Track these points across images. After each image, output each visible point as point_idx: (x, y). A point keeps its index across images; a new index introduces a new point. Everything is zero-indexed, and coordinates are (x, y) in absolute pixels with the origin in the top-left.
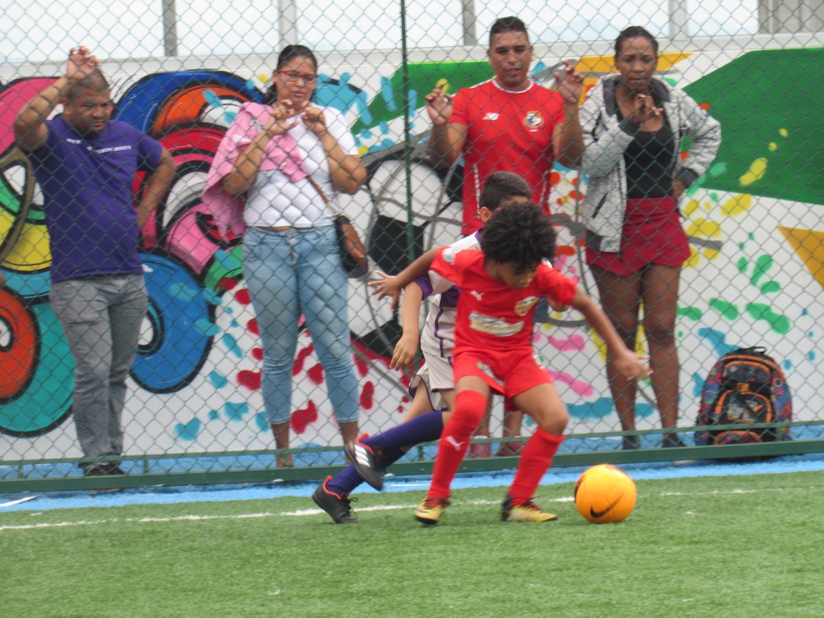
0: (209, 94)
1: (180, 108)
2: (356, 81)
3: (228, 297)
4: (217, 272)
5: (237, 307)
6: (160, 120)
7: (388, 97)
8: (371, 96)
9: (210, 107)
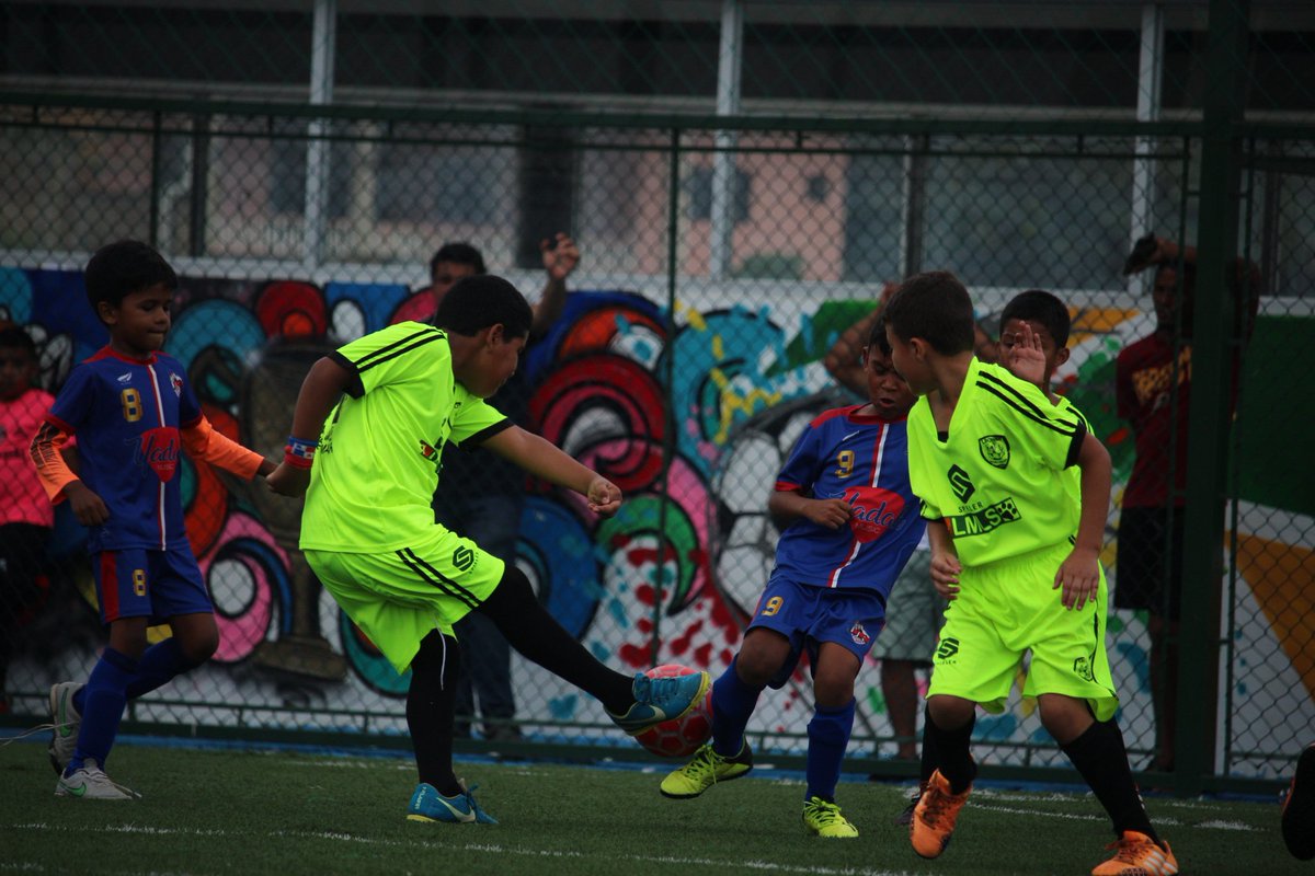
0: (620, 320)
1: (591, 333)
2: (778, 319)
3: (620, 557)
4: (612, 527)
5: (628, 569)
6: (567, 346)
7: (808, 337)
8: (790, 334)
9: (619, 334)
